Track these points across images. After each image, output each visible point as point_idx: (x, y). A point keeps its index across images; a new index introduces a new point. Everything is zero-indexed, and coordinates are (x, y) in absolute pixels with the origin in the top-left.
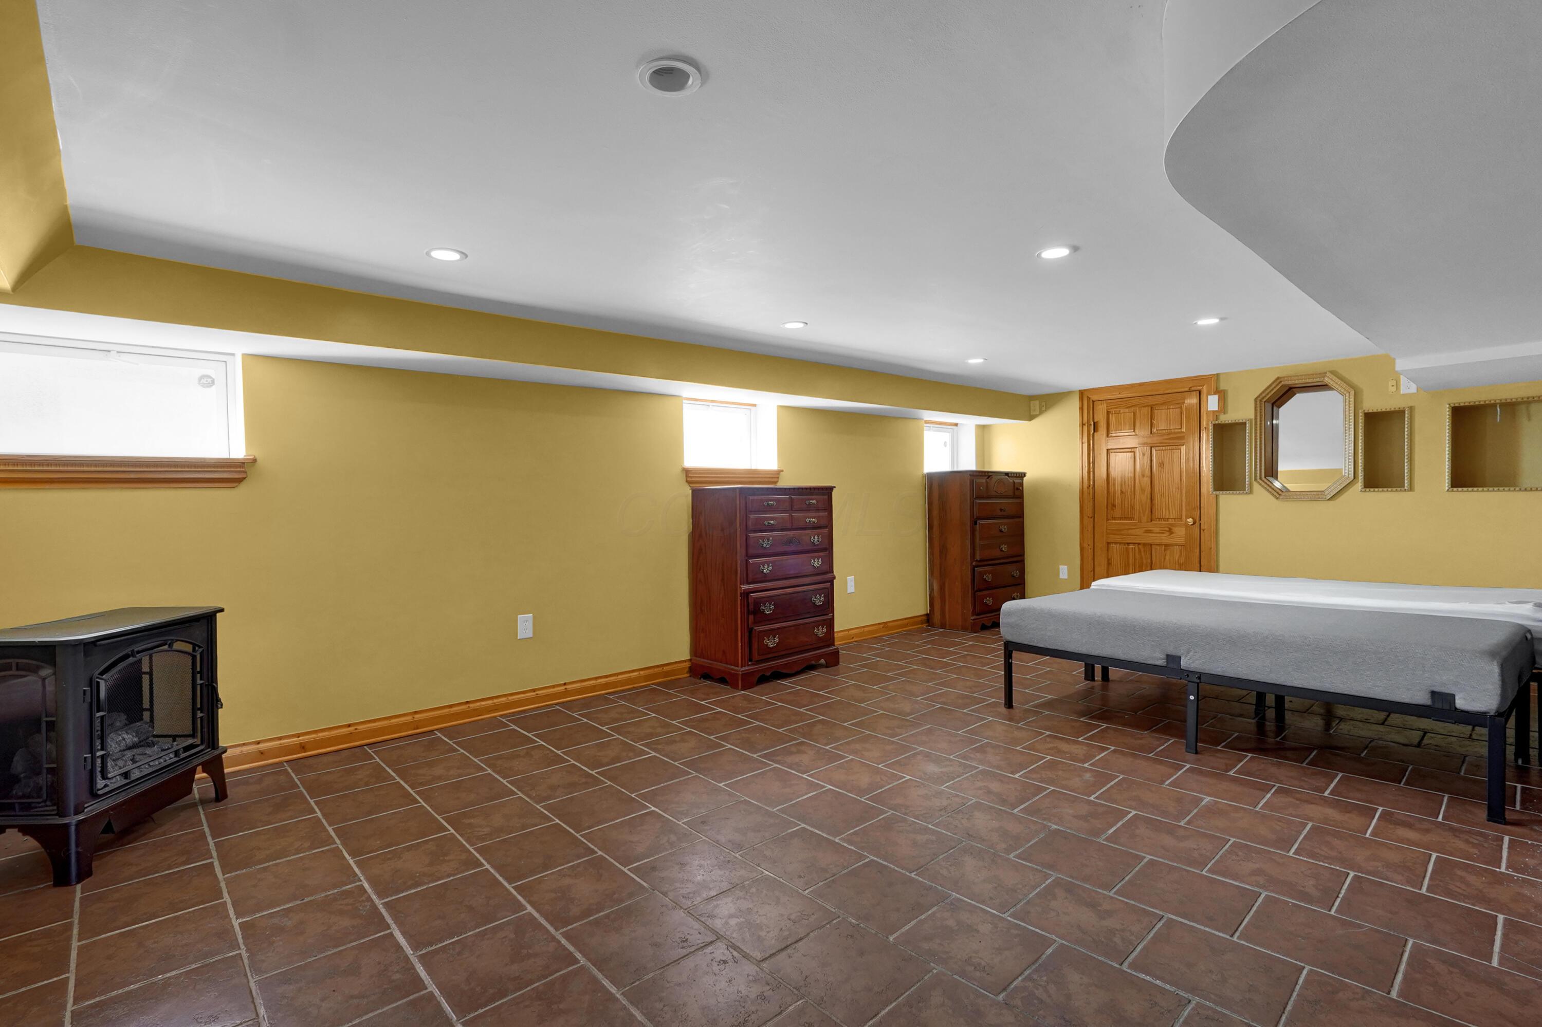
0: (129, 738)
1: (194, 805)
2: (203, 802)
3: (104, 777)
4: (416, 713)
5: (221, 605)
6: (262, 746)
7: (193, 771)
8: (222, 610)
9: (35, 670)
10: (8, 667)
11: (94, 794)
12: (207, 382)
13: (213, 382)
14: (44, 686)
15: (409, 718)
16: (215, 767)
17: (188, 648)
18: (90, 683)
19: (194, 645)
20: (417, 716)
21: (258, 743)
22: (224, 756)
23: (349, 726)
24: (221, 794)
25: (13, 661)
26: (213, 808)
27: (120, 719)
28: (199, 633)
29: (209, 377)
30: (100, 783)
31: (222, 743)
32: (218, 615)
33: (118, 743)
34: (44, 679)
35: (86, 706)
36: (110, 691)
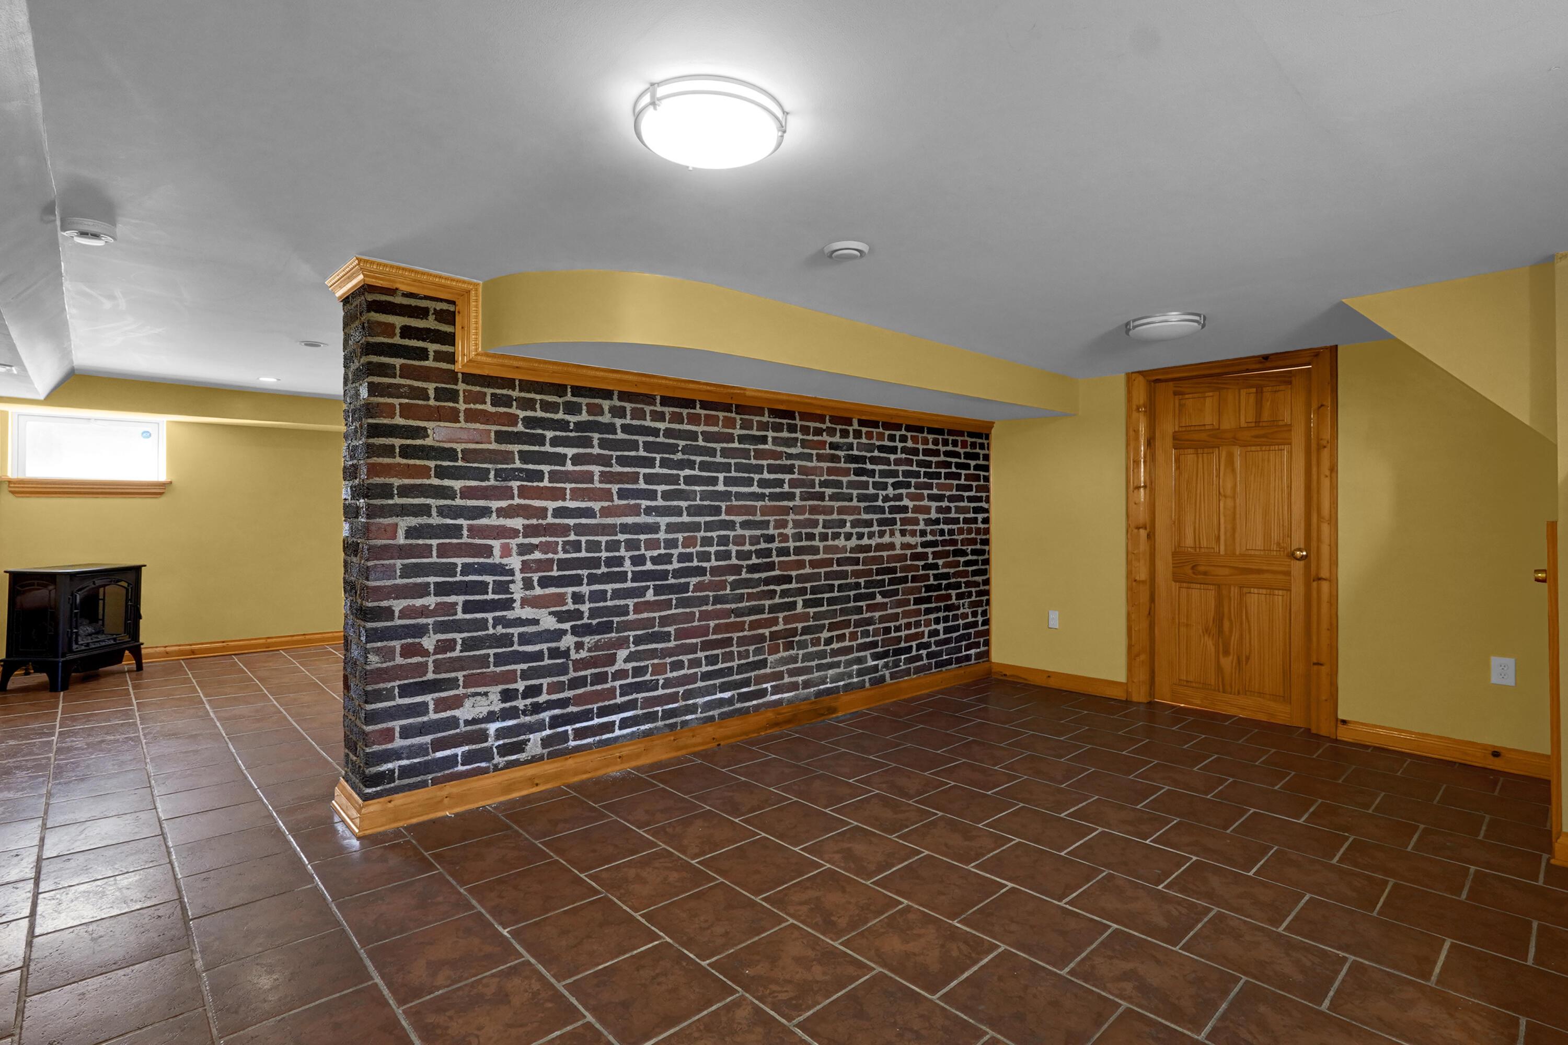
0: (90, 629)
1: (123, 672)
2: (129, 671)
3: (77, 643)
4: (269, 638)
5: (145, 563)
6: (168, 649)
7: (124, 650)
8: (145, 566)
9: (45, 586)
10: (33, 584)
11: (71, 651)
12: (147, 435)
13: (150, 435)
14: (50, 594)
15: (263, 641)
16: (136, 652)
17: (126, 585)
18: (72, 594)
19: (129, 584)
20: (269, 640)
21: (166, 647)
22: (142, 646)
23: (223, 642)
24: (140, 667)
25: (36, 582)
26: (134, 675)
27: (86, 622)
28: (131, 576)
29: (148, 432)
30: (75, 647)
31: (141, 641)
32: (143, 568)
33: (84, 631)
34: (50, 591)
35: (69, 606)
36: (81, 600)
